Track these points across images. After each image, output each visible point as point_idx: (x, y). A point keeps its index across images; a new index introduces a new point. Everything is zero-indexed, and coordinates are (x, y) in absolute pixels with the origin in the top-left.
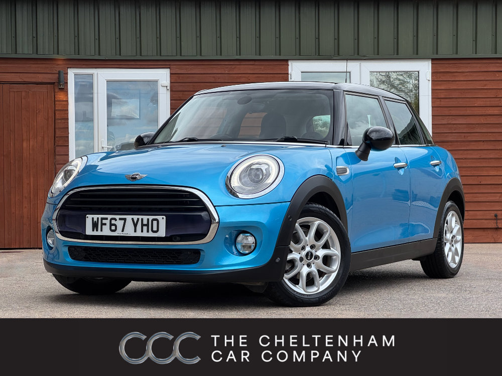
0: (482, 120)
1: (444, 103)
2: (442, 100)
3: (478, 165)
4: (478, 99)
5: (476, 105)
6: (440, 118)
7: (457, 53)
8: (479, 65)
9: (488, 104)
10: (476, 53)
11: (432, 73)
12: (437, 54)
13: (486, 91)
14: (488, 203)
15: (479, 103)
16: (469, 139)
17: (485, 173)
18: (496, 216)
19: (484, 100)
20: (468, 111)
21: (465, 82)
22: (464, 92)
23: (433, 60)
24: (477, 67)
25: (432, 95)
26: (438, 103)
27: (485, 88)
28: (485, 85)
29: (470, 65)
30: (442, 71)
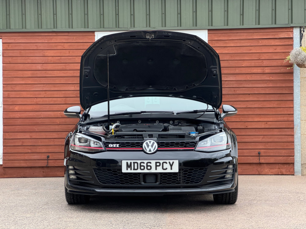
0: (249, 78)
3: (245, 113)
4: (245, 61)
5: (243, 66)
7: (227, 25)
8: (245, 34)
9: (253, 64)
10: (243, 25)
11: (208, 41)
12: (212, 26)
13: (251, 55)
14: (253, 144)
15: (245, 64)
16: (238, 92)
17: (250, 120)
18: (259, 153)
19: (250, 61)
20: (237, 71)
21: (234, 48)
22: (234, 56)
23: (209, 30)
24: (244, 35)
27: (250, 52)
28: (251, 50)
29: (238, 34)
30: (216, 39)
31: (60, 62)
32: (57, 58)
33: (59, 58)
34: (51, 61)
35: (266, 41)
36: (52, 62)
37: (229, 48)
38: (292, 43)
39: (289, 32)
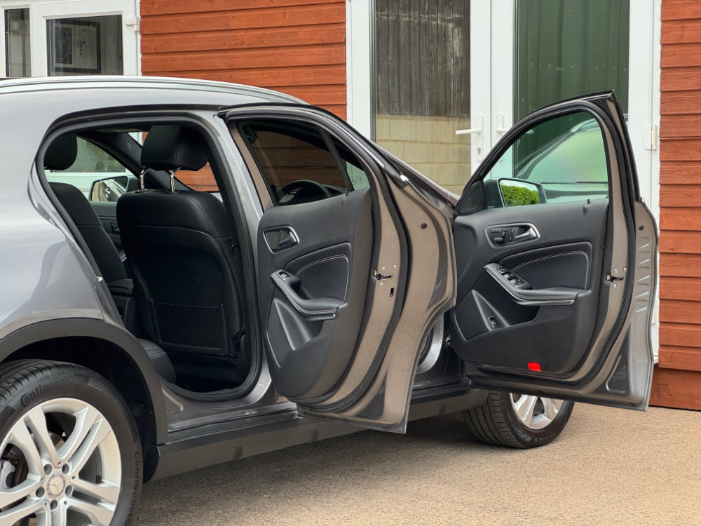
1: (691, 32)
2: (687, 25)
6: (681, 73)
25: (663, 14)
26: (675, 34)
31: (263, 46)
32: (256, 32)
33: (261, 32)
34: (244, 42)
36: (246, 47)
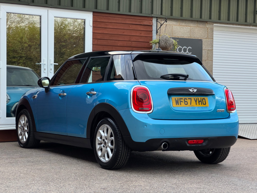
1: (100, 42)
2: (99, 40)
4: (120, 41)
5: (118, 45)
7: (108, 10)
8: (120, 19)
10: (119, 11)
11: (93, 21)
12: (97, 9)
13: (124, 36)
15: (120, 44)
19: (123, 42)
20: (114, 49)
21: (112, 30)
23: (94, 12)
25: (93, 37)
26: (96, 42)
27: (124, 34)
28: (124, 32)
29: (115, 18)
30: (99, 20)
35: (134, 26)
37: (108, 29)
38: (152, 30)
39: (150, 21)
